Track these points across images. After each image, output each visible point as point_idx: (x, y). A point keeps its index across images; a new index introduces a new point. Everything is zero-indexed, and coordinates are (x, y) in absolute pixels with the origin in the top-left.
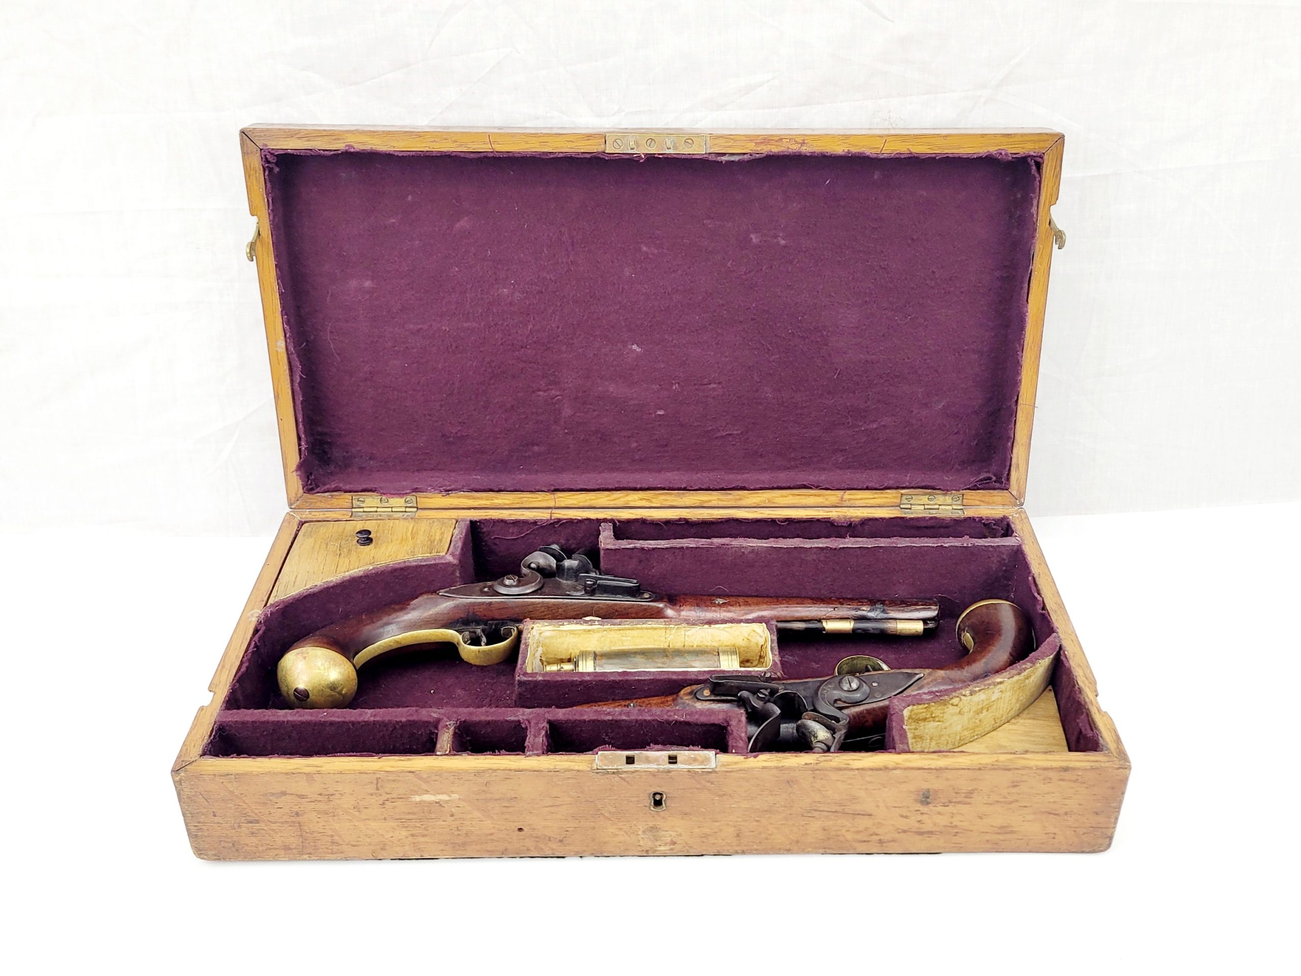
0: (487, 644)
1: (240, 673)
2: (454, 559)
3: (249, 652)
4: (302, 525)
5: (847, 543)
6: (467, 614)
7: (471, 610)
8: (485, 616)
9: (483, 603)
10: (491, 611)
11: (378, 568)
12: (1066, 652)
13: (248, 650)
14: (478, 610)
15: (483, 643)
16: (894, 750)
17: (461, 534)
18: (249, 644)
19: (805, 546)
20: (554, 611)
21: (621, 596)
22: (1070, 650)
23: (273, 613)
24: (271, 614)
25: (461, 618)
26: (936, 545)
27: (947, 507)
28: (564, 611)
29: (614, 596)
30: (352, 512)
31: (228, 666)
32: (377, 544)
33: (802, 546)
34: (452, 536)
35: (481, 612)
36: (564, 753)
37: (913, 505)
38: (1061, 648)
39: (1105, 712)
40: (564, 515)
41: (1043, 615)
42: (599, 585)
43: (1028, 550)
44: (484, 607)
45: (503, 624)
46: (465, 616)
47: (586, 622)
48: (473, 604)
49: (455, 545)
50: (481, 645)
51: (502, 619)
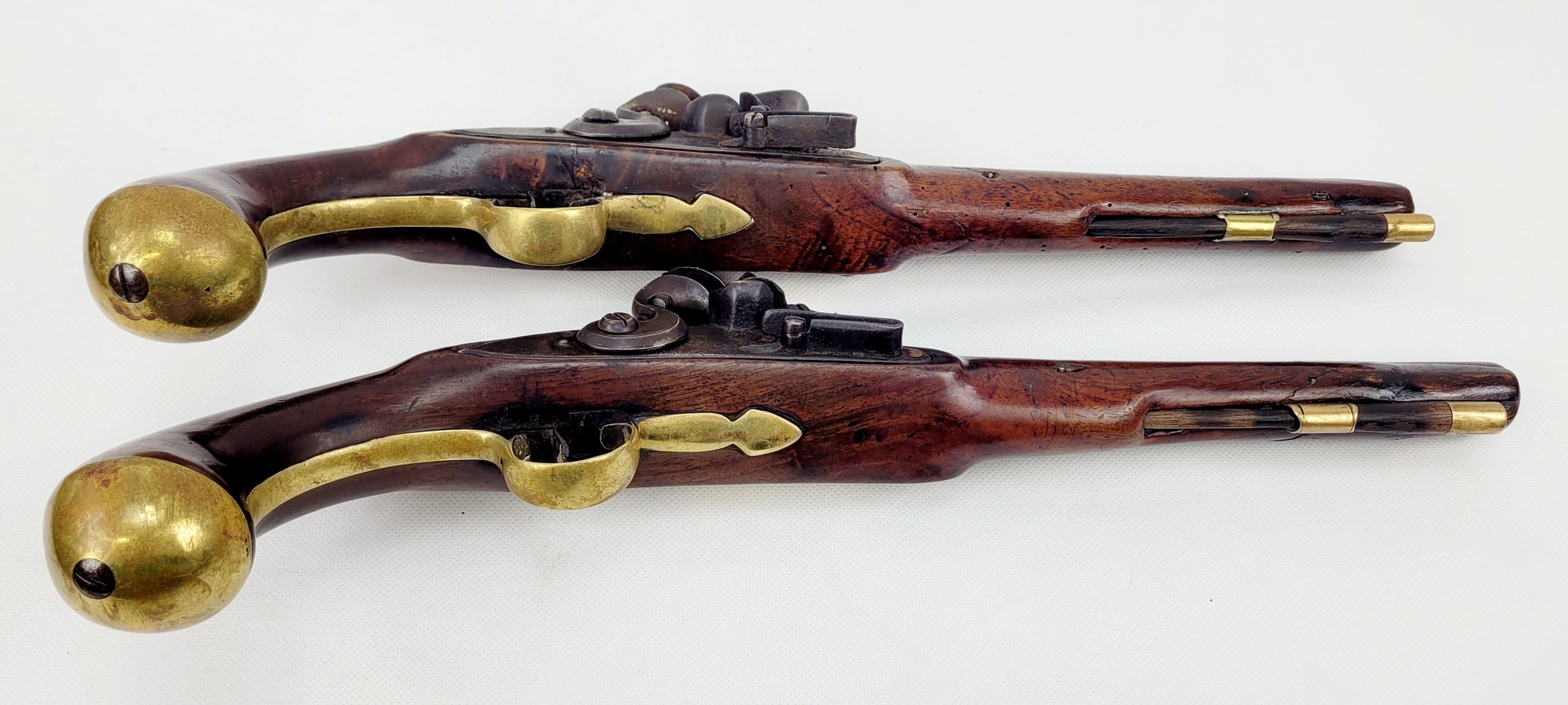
0: (569, 459)
6: (520, 394)
7: (531, 386)
8: (562, 399)
9: (558, 371)
10: (576, 386)
14: (546, 385)
15: (560, 458)
20: (716, 387)
21: (862, 354)
25: (510, 404)
28: (739, 387)
29: (846, 353)
35: (553, 389)
42: (814, 330)
44: (561, 377)
45: (606, 417)
46: (516, 399)
48: (537, 373)
50: (555, 461)
51: (602, 407)
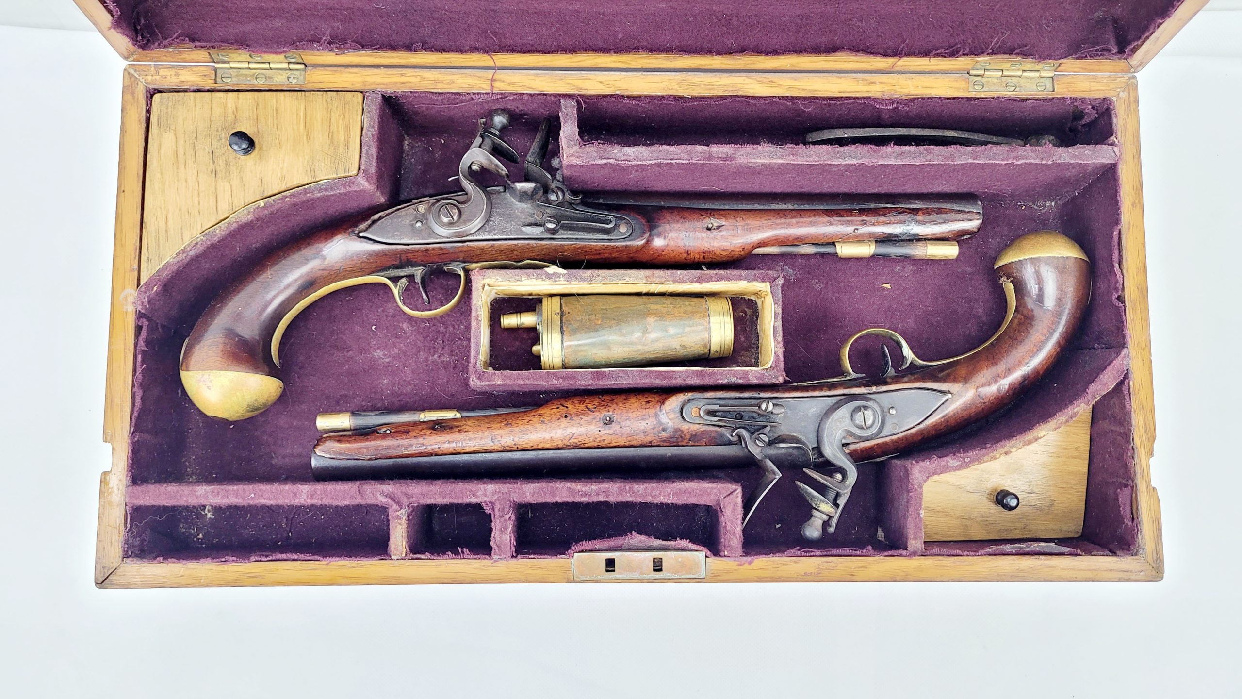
1: (136, 414)
2: (370, 183)
3: (138, 373)
4: (152, 97)
5: (888, 156)
6: (399, 261)
7: (404, 258)
8: (422, 261)
9: (417, 251)
10: (429, 257)
11: (272, 206)
12: (1131, 383)
13: (135, 372)
14: (413, 257)
16: (904, 552)
17: (373, 127)
18: (135, 357)
19: (833, 163)
20: (507, 253)
22: (1136, 380)
23: (152, 299)
24: (149, 302)
26: (1005, 162)
27: (1032, 74)
28: (520, 253)
30: (216, 70)
31: (117, 401)
32: (261, 149)
33: (829, 162)
34: (362, 129)
35: (416, 258)
36: (535, 556)
37: (988, 70)
38: (1126, 376)
39: (1154, 489)
40: (510, 84)
41: (1118, 308)
43: (1125, 174)
44: (420, 254)
45: (446, 264)
46: (397, 263)
47: (549, 276)
48: (405, 252)
49: (367, 154)
51: (444, 262)
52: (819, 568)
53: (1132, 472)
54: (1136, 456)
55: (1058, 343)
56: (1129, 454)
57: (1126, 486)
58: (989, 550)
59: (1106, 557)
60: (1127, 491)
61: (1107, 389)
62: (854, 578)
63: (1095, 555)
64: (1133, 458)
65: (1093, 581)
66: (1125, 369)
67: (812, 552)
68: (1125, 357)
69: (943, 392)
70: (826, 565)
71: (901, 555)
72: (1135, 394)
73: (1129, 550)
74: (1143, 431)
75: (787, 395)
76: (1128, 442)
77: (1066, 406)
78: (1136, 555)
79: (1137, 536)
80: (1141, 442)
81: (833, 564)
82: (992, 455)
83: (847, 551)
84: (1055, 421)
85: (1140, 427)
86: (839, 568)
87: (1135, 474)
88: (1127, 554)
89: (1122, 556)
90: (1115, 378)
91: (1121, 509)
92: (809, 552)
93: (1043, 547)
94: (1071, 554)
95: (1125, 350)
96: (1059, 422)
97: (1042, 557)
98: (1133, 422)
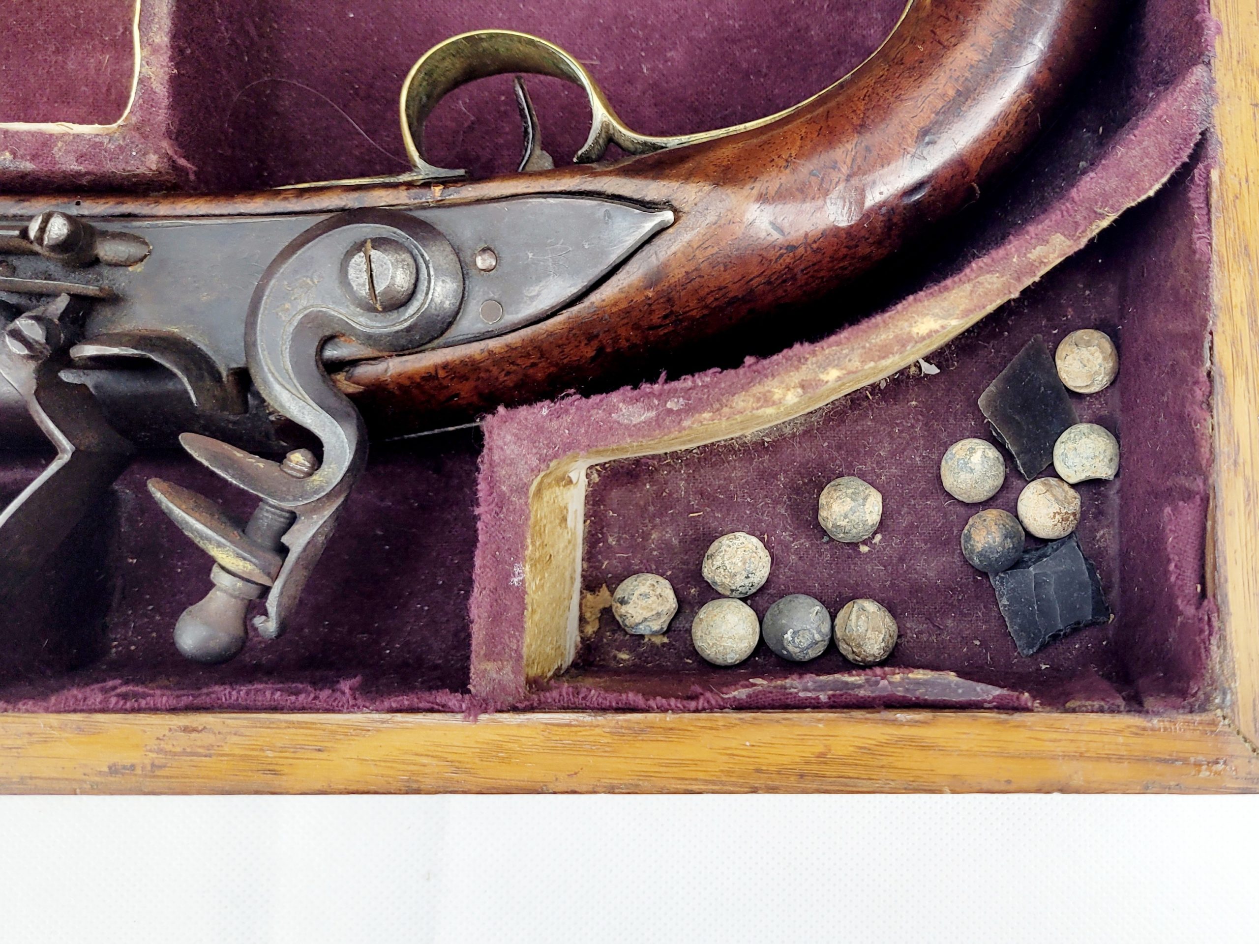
12: (1215, 175)
38: (1199, 154)
52: (160, 751)
53: (1205, 451)
54: (1217, 401)
55: (1032, 85)
56: (1199, 394)
57: (1188, 495)
58: (740, 693)
59: (1106, 717)
60: (1189, 512)
61: (1139, 192)
62: (277, 782)
63: (1074, 711)
64: (1210, 408)
65: (1063, 791)
66: (1197, 130)
67: (144, 696)
68: (1196, 92)
69: (648, 206)
70: (183, 741)
71: (444, 709)
72: (1224, 209)
73: (1183, 694)
74: (1243, 324)
75: (163, 209)
76: (1197, 359)
77: (1000, 240)
78: (1203, 709)
79: (1207, 650)
80: (1237, 355)
81: (207, 739)
82: (757, 389)
83: (268, 692)
84: (968, 287)
85: (1237, 313)
86: (227, 750)
87: (1212, 461)
88: (1176, 708)
89: (1157, 714)
90: (1163, 154)
91: (1172, 567)
92: (136, 696)
93: (918, 683)
94: (1002, 707)
95: (1199, 71)
96: (980, 290)
97: (902, 716)
98: (1216, 297)
